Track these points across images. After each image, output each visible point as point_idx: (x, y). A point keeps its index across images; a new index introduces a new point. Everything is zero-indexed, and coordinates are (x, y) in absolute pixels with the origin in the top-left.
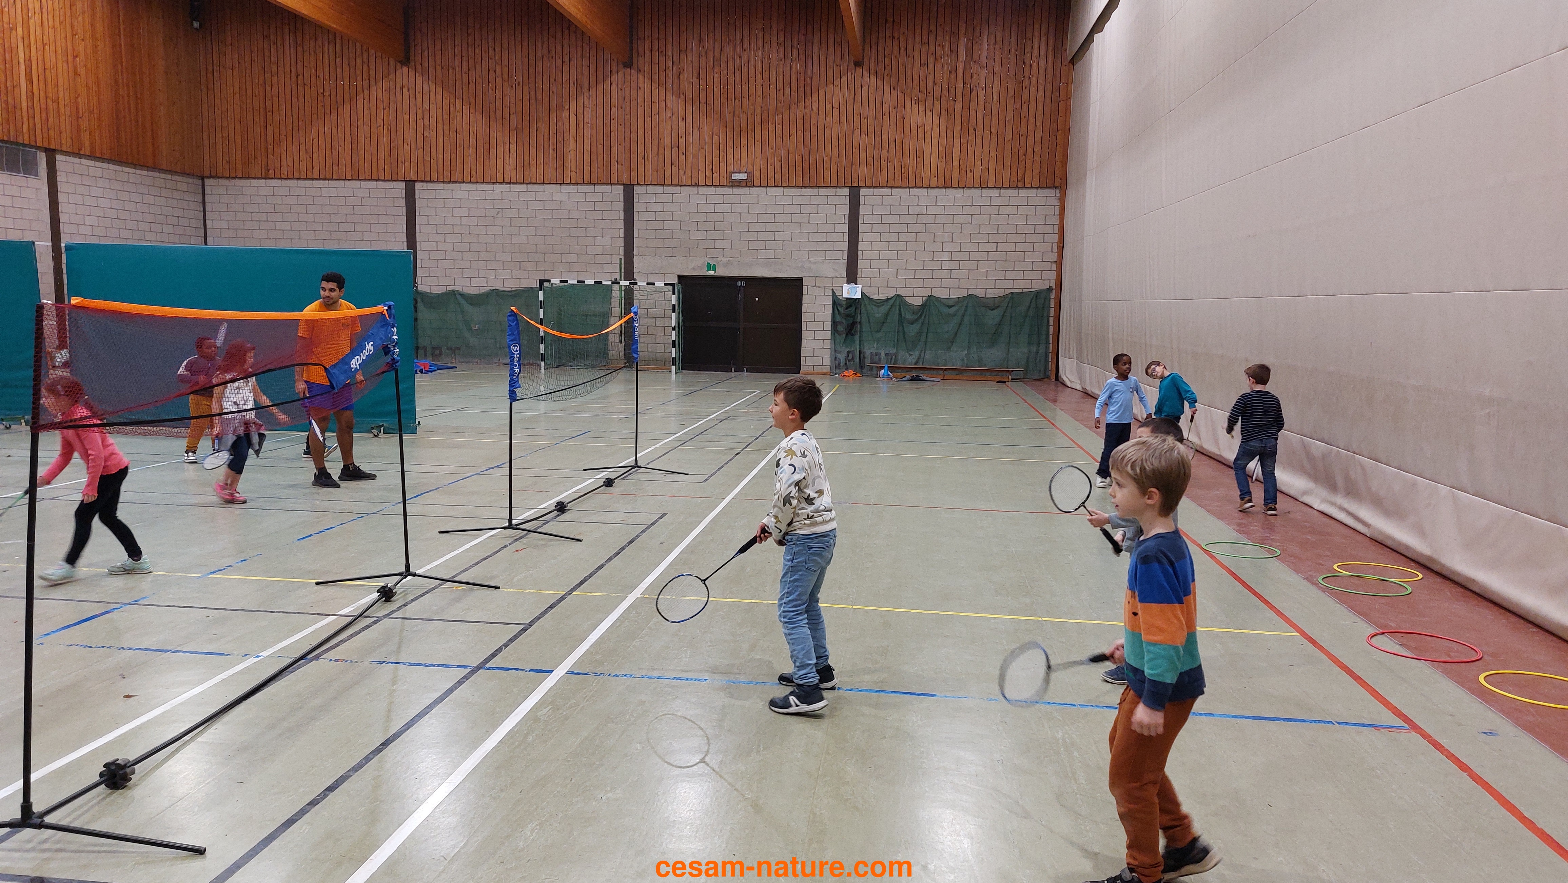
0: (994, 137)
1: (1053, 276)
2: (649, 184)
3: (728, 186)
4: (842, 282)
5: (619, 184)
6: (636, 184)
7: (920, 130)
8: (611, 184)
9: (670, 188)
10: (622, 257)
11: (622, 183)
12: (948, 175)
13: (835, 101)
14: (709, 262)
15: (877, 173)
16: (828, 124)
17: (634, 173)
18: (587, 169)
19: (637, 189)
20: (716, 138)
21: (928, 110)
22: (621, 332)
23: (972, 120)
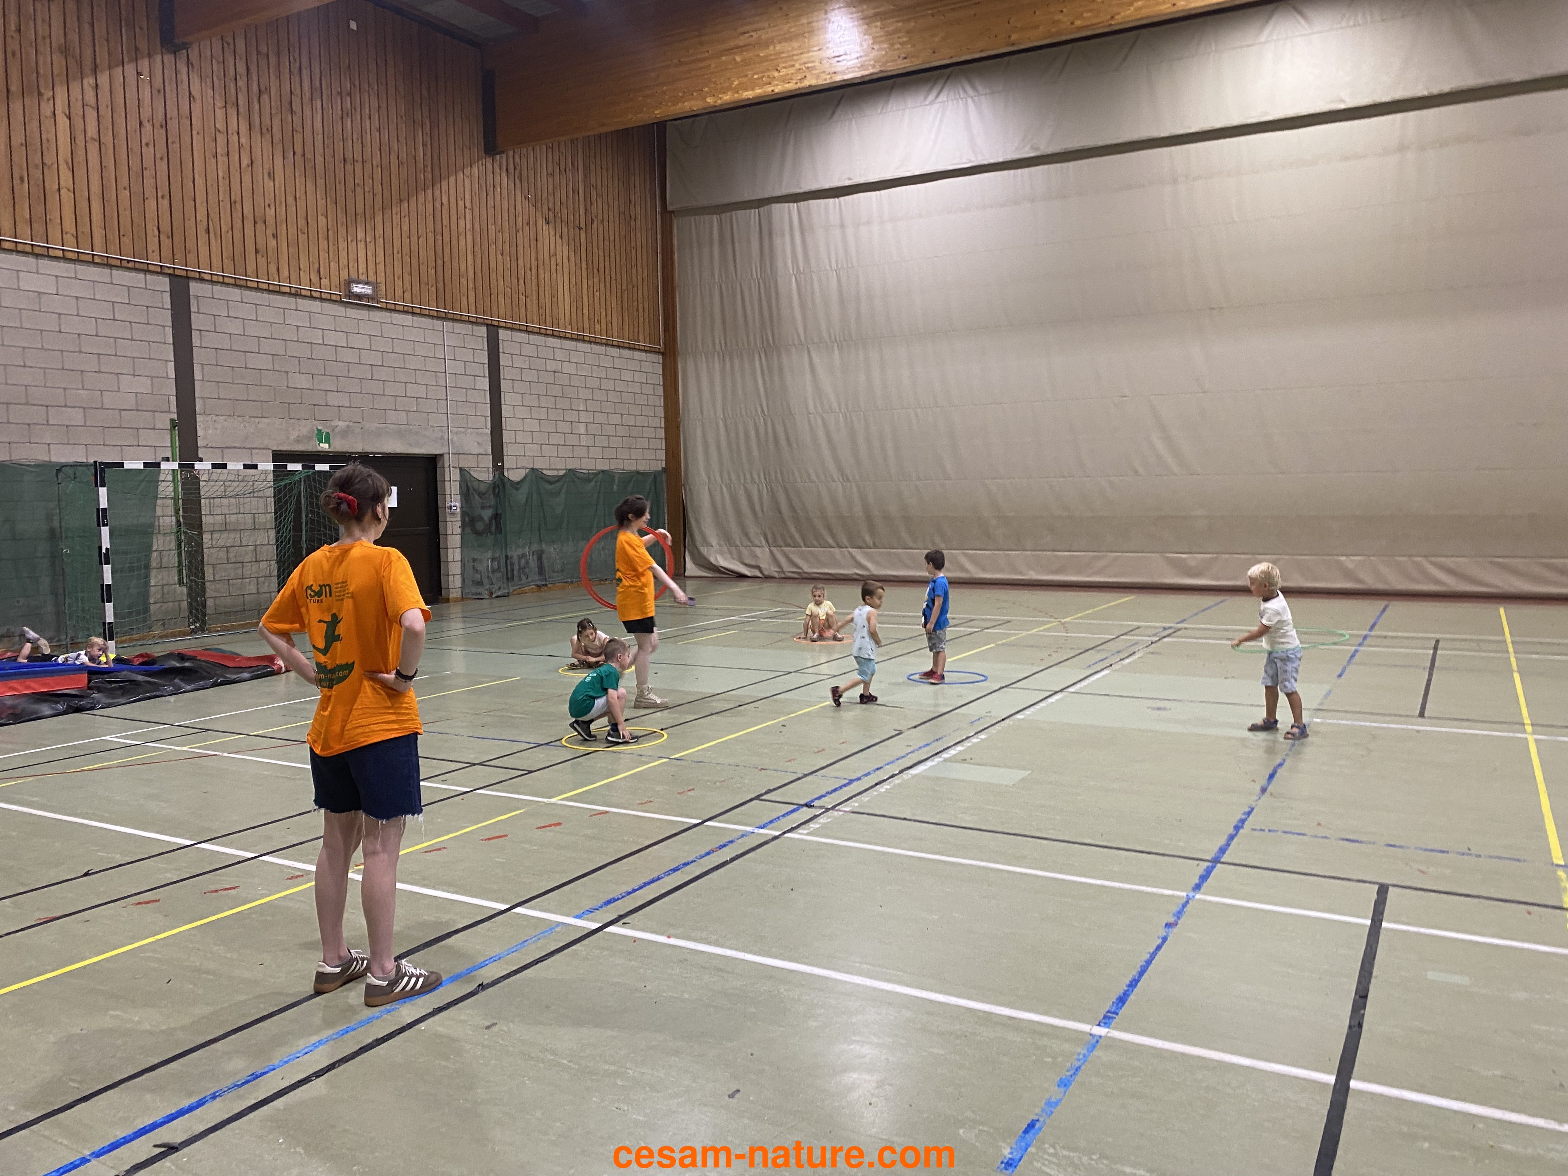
0: (614, 284)
1: (664, 455)
2: (218, 282)
3: (341, 302)
4: (488, 462)
5: (161, 273)
6: (195, 279)
7: (553, 262)
8: (147, 271)
9: (253, 293)
10: (175, 417)
11: (171, 271)
12: (580, 325)
13: (468, 197)
14: (320, 428)
15: (516, 310)
16: (461, 229)
17: (191, 257)
18: (98, 234)
19: (195, 288)
20: (322, 220)
21: (558, 236)
22: (180, 562)
23: (596, 259)
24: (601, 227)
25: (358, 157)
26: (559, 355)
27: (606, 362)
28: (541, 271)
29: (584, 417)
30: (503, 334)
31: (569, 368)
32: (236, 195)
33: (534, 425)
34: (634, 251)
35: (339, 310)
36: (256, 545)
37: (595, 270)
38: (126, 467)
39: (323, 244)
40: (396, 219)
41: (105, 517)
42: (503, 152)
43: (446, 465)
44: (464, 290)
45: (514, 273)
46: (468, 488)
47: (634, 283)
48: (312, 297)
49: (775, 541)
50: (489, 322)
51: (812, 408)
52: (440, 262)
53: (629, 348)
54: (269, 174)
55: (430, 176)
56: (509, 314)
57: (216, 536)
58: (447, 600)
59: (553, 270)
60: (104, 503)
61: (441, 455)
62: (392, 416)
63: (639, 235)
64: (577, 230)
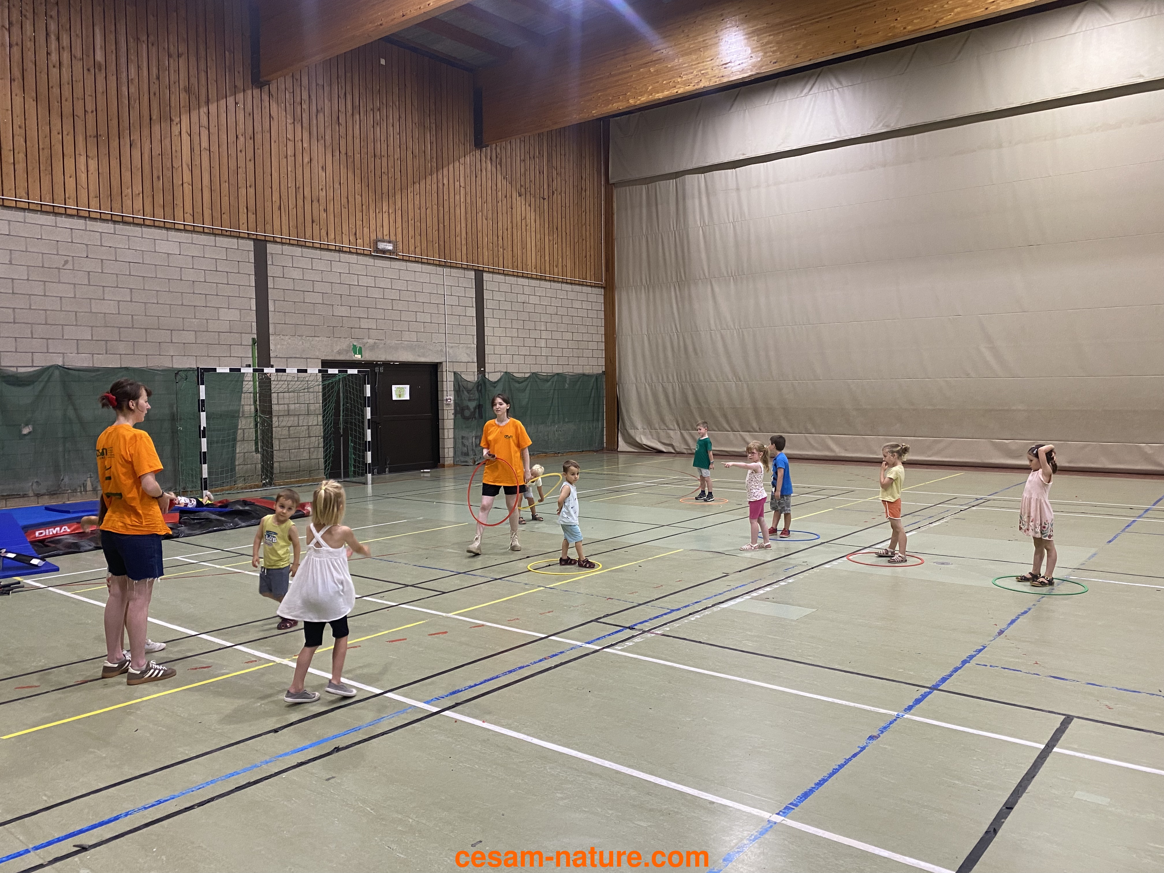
0: (568, 239)
1: (604, 362)
2: (286, 243)
3: (371, 255)
4: (474, 367)
5: (249, 238)
6: (270, 241)
7: (523, 223)
8: (238, 237)
9: (309, 250)
10: (255, 336)
11: (254, 237)
12: (543, 268)
13: (462, 179)
14: (355, 344)
15: (496, 259)
16: (457, 202)
17: (269, 227)
18: (207, 212)
19: (271, 248)
20: (358, 198)
21: (527, 205)
22: (257, 437)
23: (555, 220)
24: (559, 197)
25: (384, 153)
26: (527, 290)
27: (562, 295)
28: (515, 231)
29: (544, 335)
30: (486, 276)
31: (533, 300)
32: (299, 183)
33: (508, 341)
34: (584, 214)
35: (370, 261)
36: (309, 426)
37: (555, 228)
38: (218, 371)
39: (359, 215)
40: (410, 196)
41: (203, 406)
42: (487, 146)
43: (444, 370)
44: (459, 246)
45: (495, 232)
46: (459, 385)
47: (584, 238)
48: (350, 252)
49: (684, 426)
50: (477, 268)
51: (713, 327)
52: (441, 225)
53: (579, 285)
54: (322, 167)
55: (435, 164)
56: (491, 261)
57: (281, 419)
58: (443, 466)
59: (524, 230)
60: (203, 396)
61: (441, 363)
62: (406, 336)
63: (588, 202)
64: (542, 200)
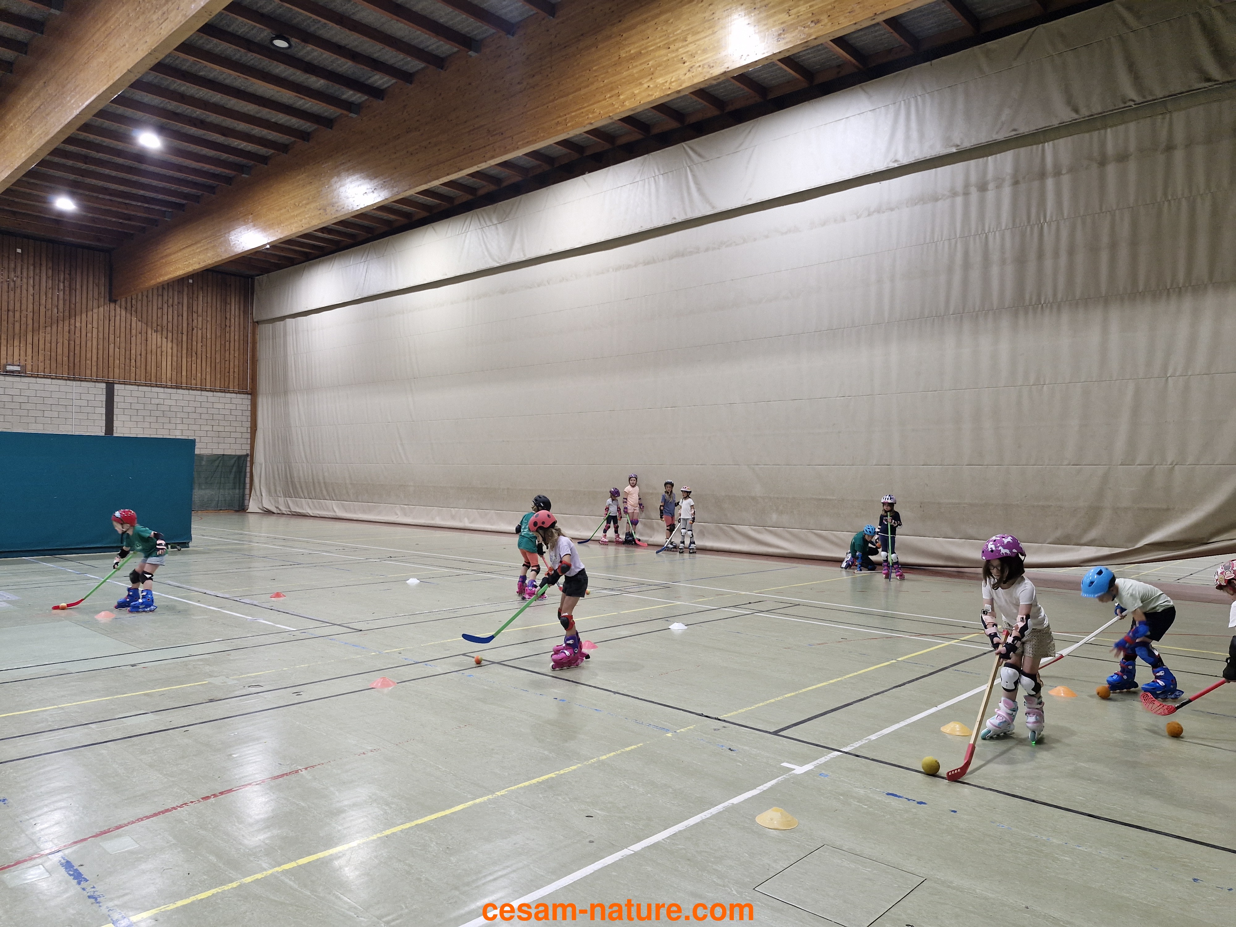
0: (209, 360)
1: (248, 447)
7: (159, 350)
12: (179, 381)
13: (95, 323)
15: (128, 375)
16: (89, 338)
21: (164, 338)
23: (194, 348)
24: (200, 332)
25: (17, 308)
26: (161, 396)
27: (199, 399)
28: (149, 356)
29: (179, 427)
30: (116, 387)
31: (167, 402)
34: (227, 343)
37: (193, 353)
40: (42, 335)
42: (119, 301)
44: (88, 366)
45: (128, 356)
47: (227, 359)
50: (107, 381)
52: (71, 354)
53: (222, 392)
55: (68, 314)
56: (122, 376)
59: (160, 355)
62: (31, 425)
63: (232, 334)
64: (180, 335)
